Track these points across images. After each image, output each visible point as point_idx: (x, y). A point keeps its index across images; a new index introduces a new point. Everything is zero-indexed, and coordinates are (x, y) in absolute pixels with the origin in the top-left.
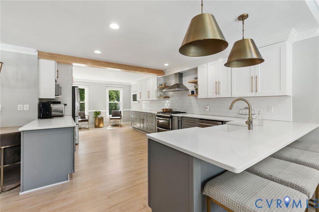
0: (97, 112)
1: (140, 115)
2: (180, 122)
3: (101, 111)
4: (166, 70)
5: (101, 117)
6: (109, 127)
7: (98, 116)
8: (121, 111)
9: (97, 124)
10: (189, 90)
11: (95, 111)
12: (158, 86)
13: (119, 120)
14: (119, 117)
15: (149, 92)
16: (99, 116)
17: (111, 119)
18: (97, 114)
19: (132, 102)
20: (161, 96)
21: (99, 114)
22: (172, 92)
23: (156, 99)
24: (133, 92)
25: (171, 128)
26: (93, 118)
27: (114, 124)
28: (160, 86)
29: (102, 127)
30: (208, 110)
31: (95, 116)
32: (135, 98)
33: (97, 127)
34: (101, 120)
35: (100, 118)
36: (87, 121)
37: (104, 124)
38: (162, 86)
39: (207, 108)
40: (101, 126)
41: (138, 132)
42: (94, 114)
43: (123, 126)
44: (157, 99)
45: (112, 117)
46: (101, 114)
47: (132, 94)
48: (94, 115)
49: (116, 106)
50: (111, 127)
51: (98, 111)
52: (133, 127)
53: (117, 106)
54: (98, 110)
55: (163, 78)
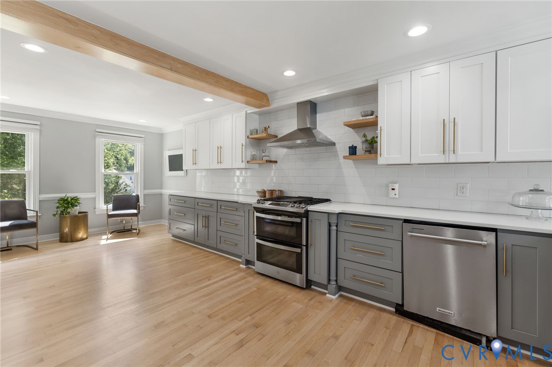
0: (67, 200)
1: (197, 207)
2: (334, 228)
3: (79, 195)
4: (276, 91)
5: (79, 213)
6: (105, 237)
7: (69, 210)
8: (138, 196)
9: (66, 230)
10: (337, 146)
11: (62, 195)
12: (248, 134)
13: (135, 218)
14: (135, 211)
15: (220, 148)
16: (75, 210)
17: (110, 216)
18: (68, 203)
19: (167, 173)
20: (254, 158)
21: (73, 205)
22: (285, 150)
23: (243, 165)
24: (169, 150)
25: (304, 243)
26: (54, 215)
27: (120, 227)
28: (251, 134)
29: (82, 239)
30: (397, 195)
31: (62, 209)
32: (176, 163)
33: (66, 242)
34: (82, 219)
35: (75, 216)
36: (33, 225)
37: (89, 230)
38: (257, 134)
39: (393, 189)
40: (81, 234)
41: (194, 251)
42: (58, 205)
43: (144, 233)
44: (244, 167)
45: (114, 209)
46: (79, 203)
47: (167, 154)
48: (58, 207)
49: (117, 183)
50: (112, 238)
51: (71, 195)
52: (173, 236)
53: (121, 182)
54: (70, 193)
55: (257, 117)
